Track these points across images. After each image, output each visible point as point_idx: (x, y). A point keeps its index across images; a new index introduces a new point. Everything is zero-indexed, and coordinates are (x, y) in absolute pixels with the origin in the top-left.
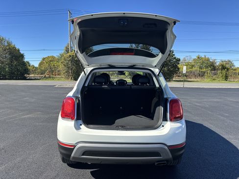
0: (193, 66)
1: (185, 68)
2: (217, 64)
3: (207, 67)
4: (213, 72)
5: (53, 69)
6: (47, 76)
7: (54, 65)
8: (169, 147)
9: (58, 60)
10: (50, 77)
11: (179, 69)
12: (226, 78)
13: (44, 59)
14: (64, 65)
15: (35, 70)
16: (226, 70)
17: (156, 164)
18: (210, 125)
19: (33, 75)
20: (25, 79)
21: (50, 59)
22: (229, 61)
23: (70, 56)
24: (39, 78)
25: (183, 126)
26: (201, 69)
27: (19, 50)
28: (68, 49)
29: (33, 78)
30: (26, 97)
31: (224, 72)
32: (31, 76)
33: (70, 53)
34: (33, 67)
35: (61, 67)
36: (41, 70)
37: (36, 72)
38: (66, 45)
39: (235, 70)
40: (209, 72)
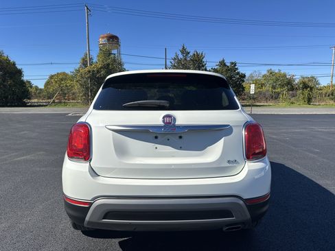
0: (262, 85)
1: (253, 86)
2: (296, 82)
3: (282, 86)
4: (291, 92)
5: (66, 92)
6: (56, 101)
7: (66, 86)
8: (246, 201)
9: (72, 78)
10: (60, 102)
11: (243, 88)
12: (309, 101)
13: (52, 77)
14: (81, 85)
15: (39, 93)
16: (309, 89)
17: (224, 229)
18: (296, 166)
19: (36, 100)
20: (24, 105)
21: (61, 77)
22: (313, 77)
23: (89, 72)
24: (45, 104)
25: (267, 167)
26: (274, 89)
27: (14, 64)
28: (86, 61)
29: (36, 104)
30: (24, 131)
31: (306, 92)
32: (33, 101)
33: (89, 68)
34: (37, 88)
35: (77, 88)
36: (48, 93)
37: (41, 95)
38: (83, 56)
39: (321, 90)
40: (284, 92)
